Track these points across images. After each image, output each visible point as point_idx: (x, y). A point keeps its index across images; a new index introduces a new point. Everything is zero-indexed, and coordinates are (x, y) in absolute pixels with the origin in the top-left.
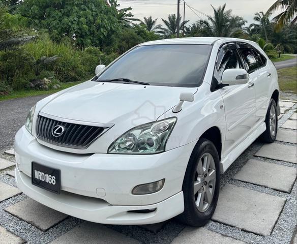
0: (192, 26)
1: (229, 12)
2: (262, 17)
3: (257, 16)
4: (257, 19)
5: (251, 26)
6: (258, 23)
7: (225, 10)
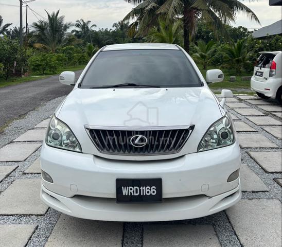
0: (13, 29)
1: (62, 18)
2: (82, 24)
3: (78, 23)
4: (78, 26)
5: (73, 31)
6: (78, 29)
7: (59, 16)
